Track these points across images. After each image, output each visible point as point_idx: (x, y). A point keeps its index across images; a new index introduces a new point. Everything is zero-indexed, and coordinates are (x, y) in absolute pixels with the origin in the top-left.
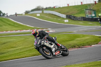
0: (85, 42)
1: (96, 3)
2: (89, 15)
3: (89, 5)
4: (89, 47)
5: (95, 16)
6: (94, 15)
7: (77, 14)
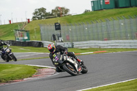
0: (14, 75)
1: (29, 22)
2: (20, 38)
3: (20, 24)
4: (20, 81)
5: (29, 39)
6: (26, 38)
7: (3, 36)
